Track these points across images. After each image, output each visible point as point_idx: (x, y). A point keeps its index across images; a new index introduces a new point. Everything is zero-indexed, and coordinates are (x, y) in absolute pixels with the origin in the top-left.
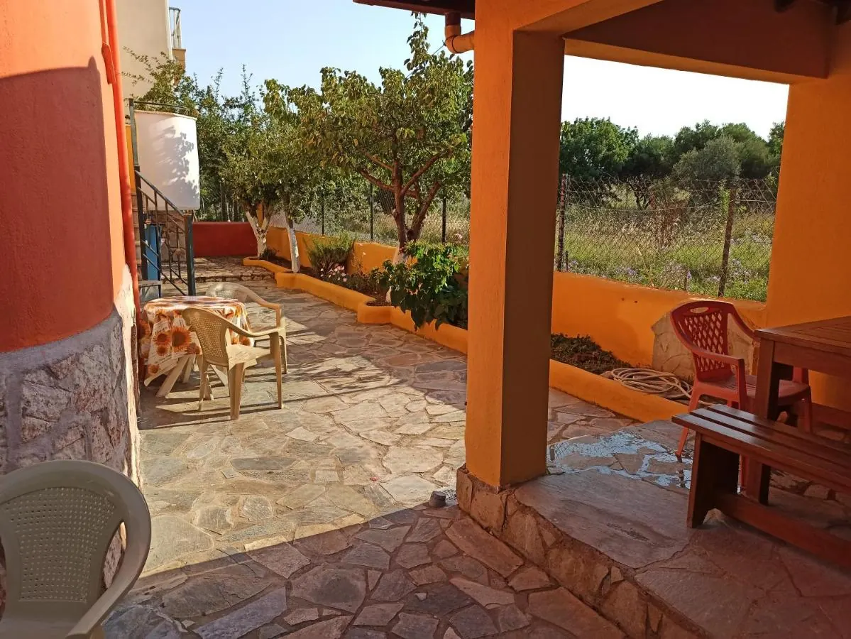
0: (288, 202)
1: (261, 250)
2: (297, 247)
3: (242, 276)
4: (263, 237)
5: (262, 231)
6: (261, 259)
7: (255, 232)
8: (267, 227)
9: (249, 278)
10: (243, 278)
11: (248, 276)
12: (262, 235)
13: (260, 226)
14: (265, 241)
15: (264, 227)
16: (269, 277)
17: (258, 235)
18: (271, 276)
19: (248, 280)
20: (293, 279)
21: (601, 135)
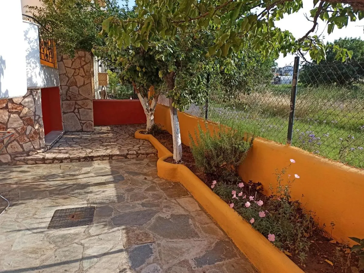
0: (173, 86)
1: (149, 125)
2: (179, 135)
3: (128, 154)
4: (152, 114)
5: (151, 110)
6: (148, 133)
7: (145, 110)
8: (154, 106)
9: (134, 156)
10: (129, 156)
11: (133, 154)
12: (150, 113)
13: (150, 104)
14: (152, 117)
15: (152, 106)
16: (153, 155)
17: (147, 113)
18: (154, 154)
19: (133, 158)
20: (175, 170)
21: (357, 47)
